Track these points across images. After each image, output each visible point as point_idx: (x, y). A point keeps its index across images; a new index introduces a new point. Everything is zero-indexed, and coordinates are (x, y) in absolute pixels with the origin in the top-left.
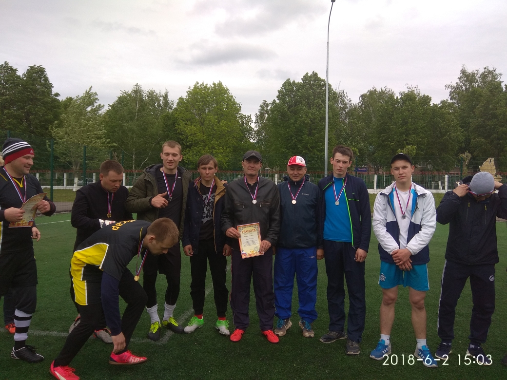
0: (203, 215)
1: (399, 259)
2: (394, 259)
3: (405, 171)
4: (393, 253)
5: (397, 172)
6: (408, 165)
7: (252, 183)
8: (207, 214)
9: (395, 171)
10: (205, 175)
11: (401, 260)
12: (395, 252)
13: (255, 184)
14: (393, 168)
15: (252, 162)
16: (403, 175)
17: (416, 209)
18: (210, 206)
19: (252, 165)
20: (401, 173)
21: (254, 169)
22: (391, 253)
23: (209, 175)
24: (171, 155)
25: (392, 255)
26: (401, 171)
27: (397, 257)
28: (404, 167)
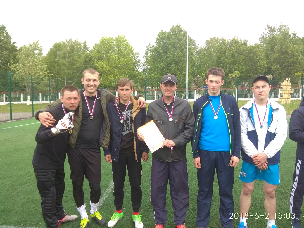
0: (123, 129)
1: (258, 162)
2: (254, 161)
3: (264, 89)
4: (253, 157)
5: (257, 90)
6: (267, 85)
7: (168, 103)
8: (127, 128)
9: (256, 89)
10: (123, 95)
11: (259, 162)
12: (255, 156)
13: (171, 104)
14: (254, 87)
15: (169, 86)
16: (262, 93)
17: (272, 121)
18: (128, 120)
19: (168, 88)
20: (261, 91)
21: (171, 91)
22: (251, 157)
23: (127, 95)
24: (92, 81)
25: (252, 158)
26: (261, 90)
27: (257, 160)
28: (264, 87)
